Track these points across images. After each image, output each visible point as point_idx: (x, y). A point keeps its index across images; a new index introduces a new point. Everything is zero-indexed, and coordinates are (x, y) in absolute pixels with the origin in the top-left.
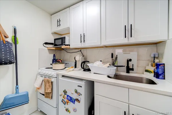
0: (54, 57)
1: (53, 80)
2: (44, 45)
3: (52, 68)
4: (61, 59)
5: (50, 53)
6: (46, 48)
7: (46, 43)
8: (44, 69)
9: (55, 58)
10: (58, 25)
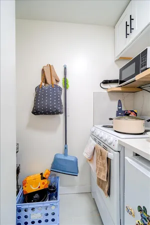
0: (119, 106)
1: (111, 155)
2: (102, 85)
3: (112, 127)
4: (136, 111)
5: (111, 99)
6: (105, 91)
7: (106, 82)
8: (100, 126)
9: (121, 109)
10: (127, 34)
